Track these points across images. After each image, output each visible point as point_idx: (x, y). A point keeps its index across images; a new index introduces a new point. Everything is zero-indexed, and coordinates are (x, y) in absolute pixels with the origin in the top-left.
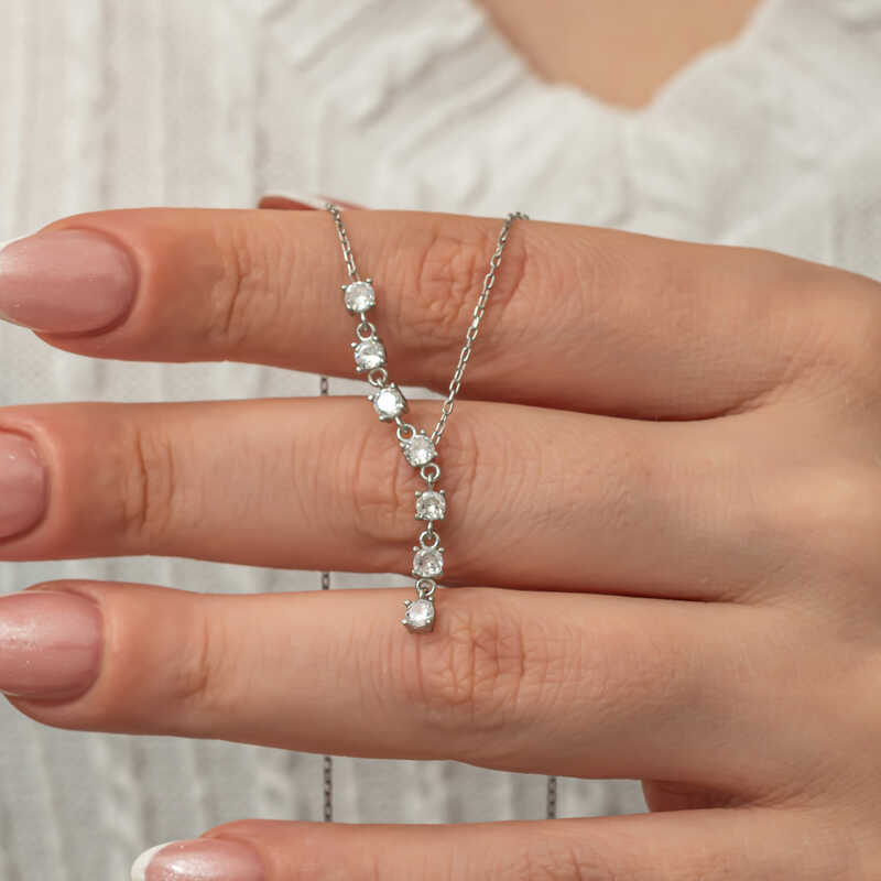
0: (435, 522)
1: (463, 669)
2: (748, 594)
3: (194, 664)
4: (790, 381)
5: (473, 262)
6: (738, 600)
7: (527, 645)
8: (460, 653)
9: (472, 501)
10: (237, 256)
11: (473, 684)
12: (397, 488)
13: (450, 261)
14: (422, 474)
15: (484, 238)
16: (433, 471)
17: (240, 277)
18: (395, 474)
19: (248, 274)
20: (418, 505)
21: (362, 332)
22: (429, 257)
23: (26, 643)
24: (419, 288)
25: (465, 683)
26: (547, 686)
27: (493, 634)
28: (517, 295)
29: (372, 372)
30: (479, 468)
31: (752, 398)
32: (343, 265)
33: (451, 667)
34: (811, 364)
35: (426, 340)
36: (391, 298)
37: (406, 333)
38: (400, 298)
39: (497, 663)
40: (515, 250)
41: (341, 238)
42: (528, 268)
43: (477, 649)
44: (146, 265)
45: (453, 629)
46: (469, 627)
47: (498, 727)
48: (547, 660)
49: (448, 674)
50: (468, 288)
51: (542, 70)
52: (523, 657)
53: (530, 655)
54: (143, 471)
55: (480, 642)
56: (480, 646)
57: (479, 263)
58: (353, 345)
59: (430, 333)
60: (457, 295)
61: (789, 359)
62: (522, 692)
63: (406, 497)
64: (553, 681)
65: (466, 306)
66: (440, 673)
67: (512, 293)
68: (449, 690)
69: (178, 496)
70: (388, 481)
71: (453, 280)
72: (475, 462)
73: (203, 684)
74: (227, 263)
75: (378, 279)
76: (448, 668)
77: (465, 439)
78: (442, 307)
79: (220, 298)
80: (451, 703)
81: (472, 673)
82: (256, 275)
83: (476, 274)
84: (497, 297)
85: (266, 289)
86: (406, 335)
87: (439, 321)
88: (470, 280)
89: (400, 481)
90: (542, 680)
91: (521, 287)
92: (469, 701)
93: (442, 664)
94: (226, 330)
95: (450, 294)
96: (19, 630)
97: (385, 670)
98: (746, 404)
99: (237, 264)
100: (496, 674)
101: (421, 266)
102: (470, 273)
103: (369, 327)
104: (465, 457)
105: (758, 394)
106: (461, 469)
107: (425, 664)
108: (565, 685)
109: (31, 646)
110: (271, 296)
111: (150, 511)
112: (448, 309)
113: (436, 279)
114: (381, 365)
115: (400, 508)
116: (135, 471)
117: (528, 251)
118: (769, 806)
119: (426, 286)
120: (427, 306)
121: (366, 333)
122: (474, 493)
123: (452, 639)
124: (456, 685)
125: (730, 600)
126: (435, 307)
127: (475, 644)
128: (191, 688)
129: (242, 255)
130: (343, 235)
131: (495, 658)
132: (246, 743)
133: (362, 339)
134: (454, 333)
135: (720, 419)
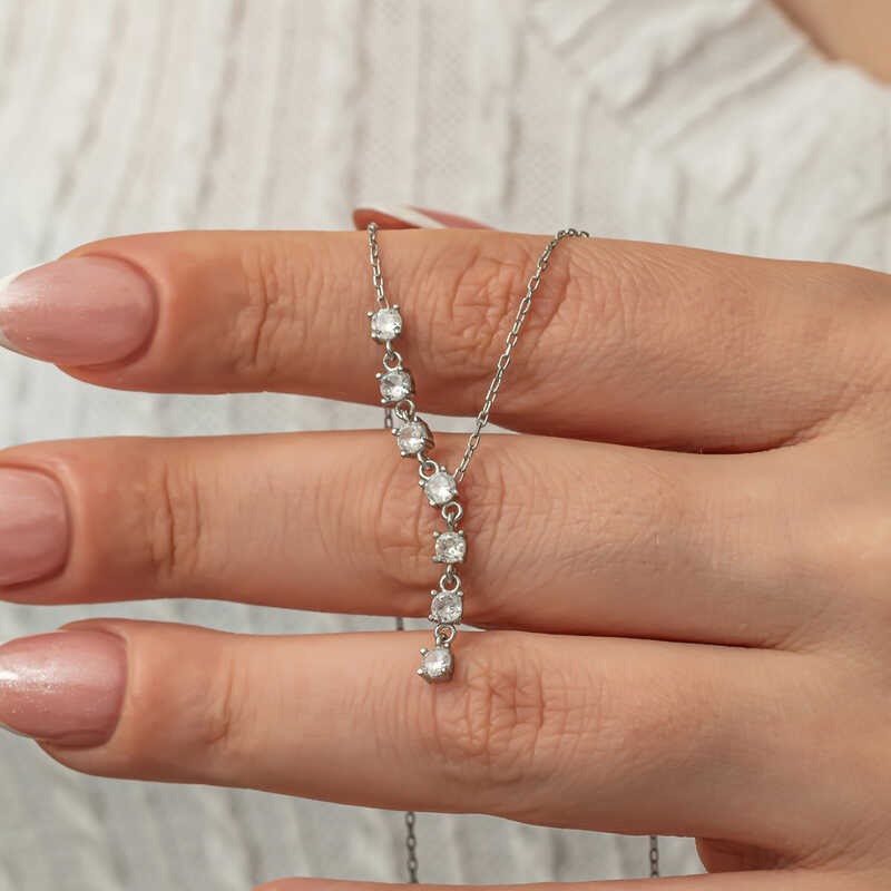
0: (455, 565)
1: (478, 719)
2: (789, 640)
3: (216, 709)
4: (845, 410)
5: (510, 285)
6: (780, 646)
7: (547, 693)
8: (476, 701)
9: (496, 543)
10: (263, 283)
11: (488, 735)
12: (420, 528)
13: (486, 283)
14: (443, 513)
15: (527, 259)
16: (454, 509)
17: (266, 304)
18: (418, 515)
19: (275, 300)
20: (437, 546)
21: (387, 361)
22: (464, 280)
23: (46, 685)
24: (451, 315)
25: (480, 733)
26: (566, 736)
27: (513, 682)
28: (556, 318)
29: (399, 404)
30: (505, 508)
31: (807, 428)
32: (373, 290)
33: (466, 717)
34: (868, 390)
35: (460, 369)
36: (422, 324)
37: (439, 361)
38: (431, 324)
39: (515, 712)
40: (558, 271)
41: (372, 260)
42: (570, 290)
43: (495, 699)
44: (167, 293)
45: (470, 677)
46: (487, 674)
47: (517, 780)
48: (567, 711)
49: (463, 723)
50: (505, 312)
51: (824, 48)
52: (543, 705)
53: (549, 704)
54: (169, 511)
55: (497, 690)
56: (499, 695)
57: (516, 286)
58: (378, 375)
59: (464, 361)
60: (491, 321)
61: (845, 386)
62: (541, 743)
63: (427, 538)
64: (573, 732)
65: (500, 333)
66: (455, 722)
67: (551, 318)
68: (464, 740)
69: (204, 537)
70: (411, 522)
71: (488, 305)
72: (501, 501)
73: (225, 731)
74: (254, 290)
75: (408, 306)
76: (463, 717)
77: (492, 476)
78: (475, 335)
79: (245, 327)
80: (469, 754)
81: (487, 723)
82: (283, 301)
83: (512, 298)
84: (534, 322)
85: (293, 317)
86: (439, 364)
87: (473, 348)
88: (506, 304)
89: (421, 522)
90: (562, 732)
91: (561, 311)
92: (484, 753)
93: (457, 713)
94: (254, 360)
95: (484, 320)
96: (39, 671)
97: (401, 717)
98: (801, 434)
99: (264, 290)
100: (513, 724)
101: (455, 290)
102: (507, 298)
103: (396, 358)
104: (492, 495)
105: (814, 423)
106: (487, 509)
107: (441, 713)
108: (585, 736)
109: (51, 689)
110: (298, 324)
111: (178, 553)
112: (481, 335)
113: (471, 303)
114: (407, 397)
115: (422, 551)
116: (161, 511)
117: (572, 271)
118: (812, 868)
119: (459, 311)
120: (460, 333)
121: (393, 363)
122: (499, 534)
123: (469, 686)
124: (471, 734)
125: (772, 647)
126: (467, 333)
127: (492, 692)
128: (212, 736)
129: (269, 281)
130: (374, 257)
131: (513, 707)
132: (277, 792)
133: (388, 368)
134: (488, 360)
135: (773, 451)
